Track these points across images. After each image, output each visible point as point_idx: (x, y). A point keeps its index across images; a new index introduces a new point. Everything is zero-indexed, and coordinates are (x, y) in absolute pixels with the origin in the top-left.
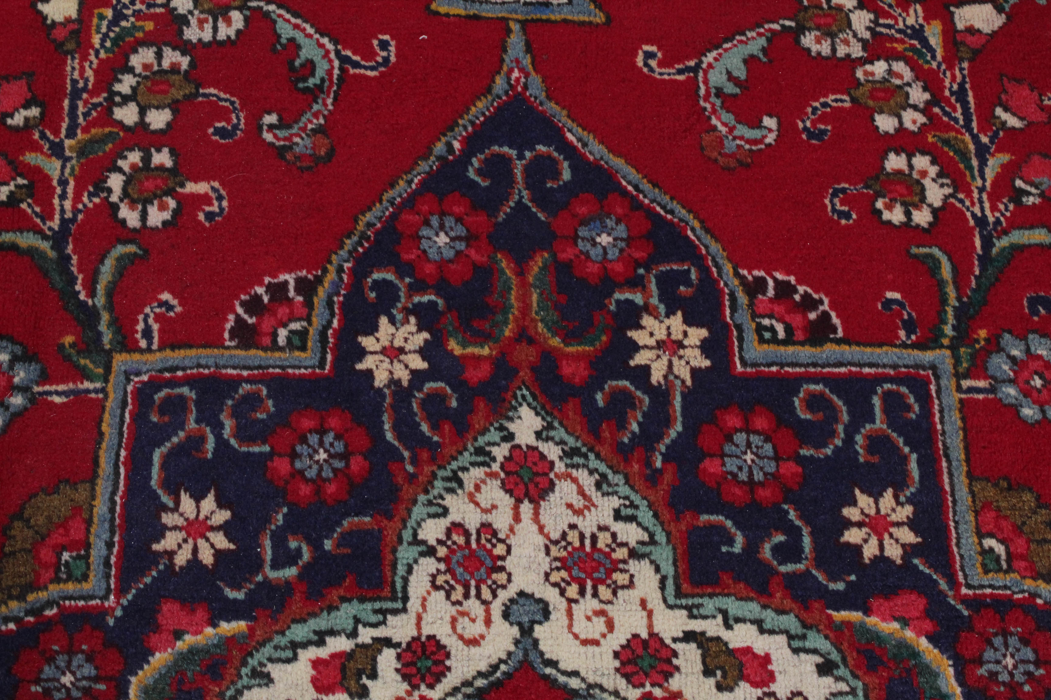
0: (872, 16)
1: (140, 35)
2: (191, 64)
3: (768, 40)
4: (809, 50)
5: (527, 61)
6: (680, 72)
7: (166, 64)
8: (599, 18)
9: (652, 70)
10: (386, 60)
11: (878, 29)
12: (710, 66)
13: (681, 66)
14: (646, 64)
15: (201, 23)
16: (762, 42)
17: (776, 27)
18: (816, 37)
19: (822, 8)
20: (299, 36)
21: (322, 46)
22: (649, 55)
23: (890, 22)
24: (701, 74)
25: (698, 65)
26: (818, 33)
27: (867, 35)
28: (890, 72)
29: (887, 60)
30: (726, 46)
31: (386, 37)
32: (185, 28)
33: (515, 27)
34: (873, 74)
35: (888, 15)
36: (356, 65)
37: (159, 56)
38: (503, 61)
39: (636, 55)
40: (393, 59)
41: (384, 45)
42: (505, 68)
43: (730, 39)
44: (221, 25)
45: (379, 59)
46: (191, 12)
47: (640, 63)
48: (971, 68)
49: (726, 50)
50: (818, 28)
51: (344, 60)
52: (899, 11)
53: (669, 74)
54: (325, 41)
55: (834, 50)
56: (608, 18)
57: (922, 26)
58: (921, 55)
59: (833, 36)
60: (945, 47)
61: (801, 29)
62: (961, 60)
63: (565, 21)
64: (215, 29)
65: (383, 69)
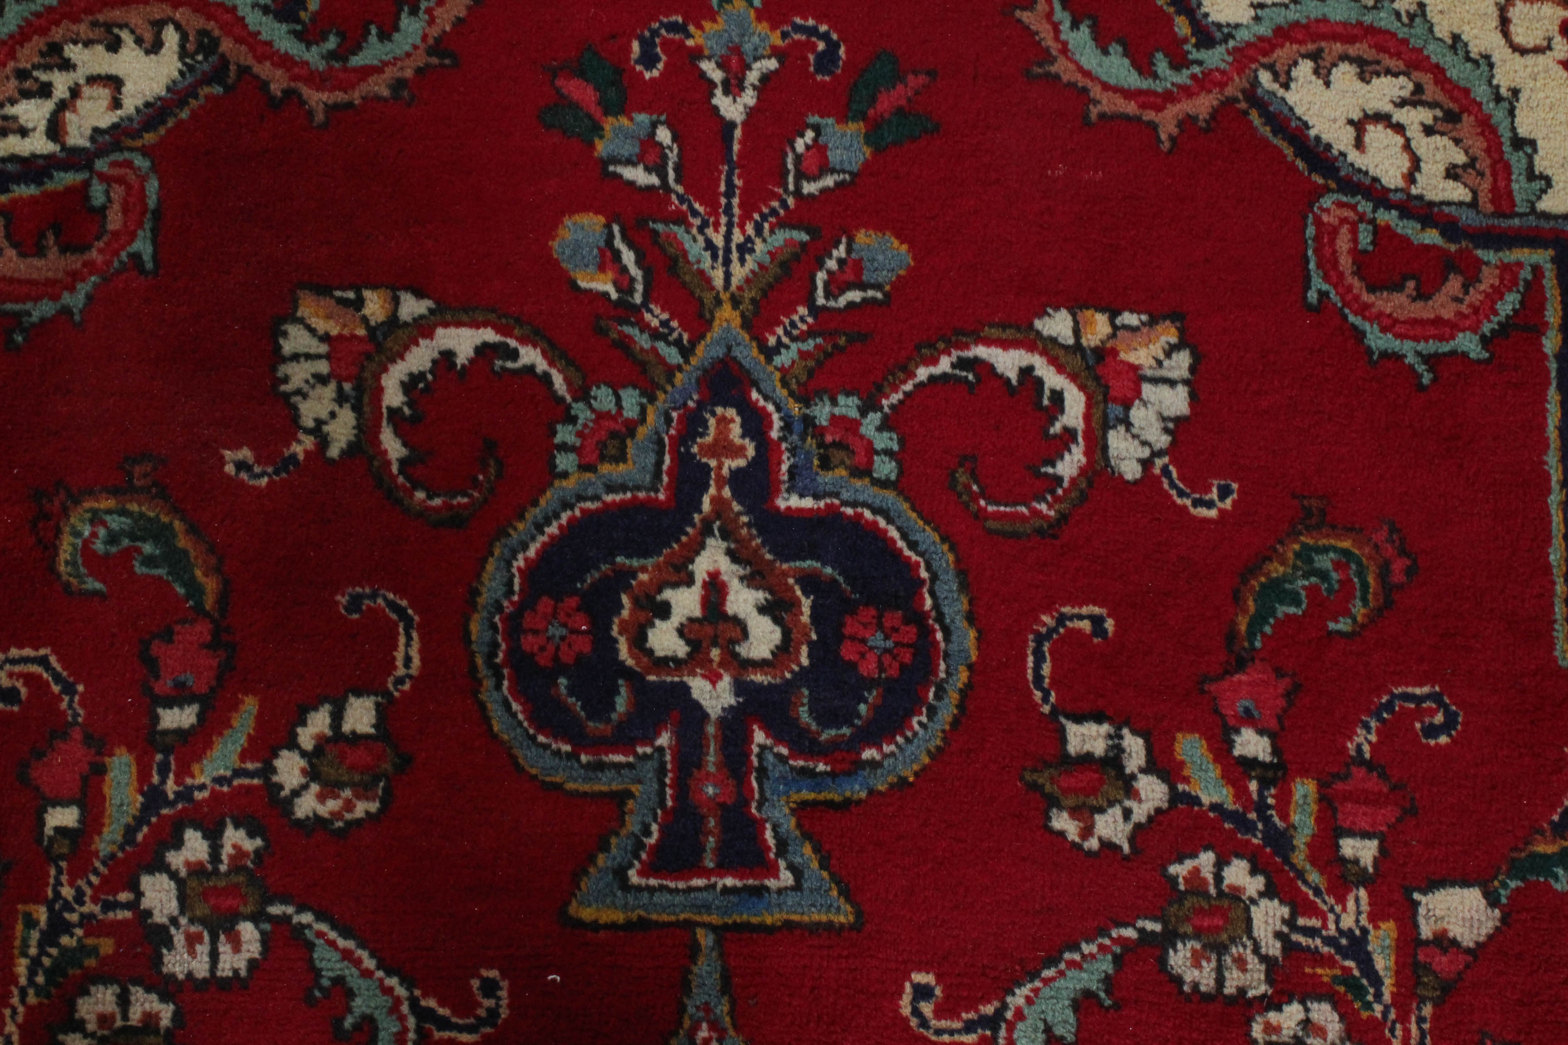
0: (1285, 911)
1: (91, 962)
2: (177, 1016)
3: (1116, 959)
4: (1178, 980)
5: (723, 1008)
6: (969, 1028)
7: (136, 1014)
8: (844, 916)
9: (924, 1023)
10: (493, 1013)
11: (1296, 937)
12: (1020, 1015)
13: (972, 1015)
14: (916, 1012)
15: (192, 941)
16: (1106, 965)
17: (1129, 933)
18: (1194, 952)
19: (1206, 895)
20: (351, 973)
21: (388, 991)
22: (922, 992)
23: (1315, 923)
24: (1003, 1033)
25: (999, 1014)
26: (1198, 946)
27: (1274, 948)
28: (1306, 1023)
29: (1302, 1002)
30: (1047, 973)
31: (493, 974)
32: (165, 951)
33: (705, 939)
34: (1277, 1030)
35: (1312, 910)
36: (444, 1024)
37: (124, 1001)
38: (683, 1009)
39: (900, 993)
40: (504, 1013)
41: (489, 988)
42: (687, 1023)
43: (1052, 960)
44: (224, 948)
45: (482, 1013)
46: (174, 921)
47: (906, 1010)
48: (1435, 1018)
49: (1047, 981)
50: (1197, 935)
51: (423, 1015)
52: (1331, 900)
53: (951, 1032)
54: (393, 982)
55: (1220, 981)
56: (858, 914)
57: (1364, 931)
58: (1360, 992)
59: (1221, 949)
60: (1398, 973)
61: (1170, 938)
62: (1422, 1000)
63: (788, 925)
64: (214, 956)
65: (488, 1030)
